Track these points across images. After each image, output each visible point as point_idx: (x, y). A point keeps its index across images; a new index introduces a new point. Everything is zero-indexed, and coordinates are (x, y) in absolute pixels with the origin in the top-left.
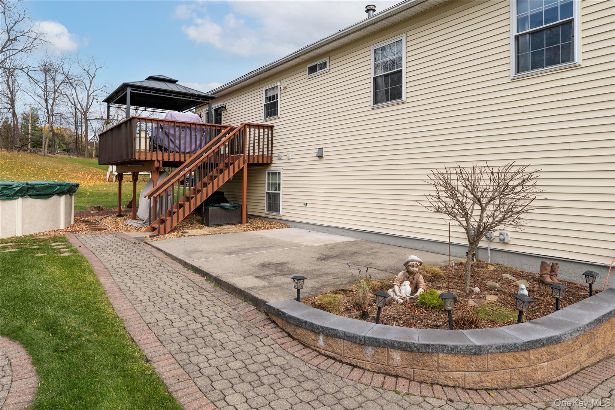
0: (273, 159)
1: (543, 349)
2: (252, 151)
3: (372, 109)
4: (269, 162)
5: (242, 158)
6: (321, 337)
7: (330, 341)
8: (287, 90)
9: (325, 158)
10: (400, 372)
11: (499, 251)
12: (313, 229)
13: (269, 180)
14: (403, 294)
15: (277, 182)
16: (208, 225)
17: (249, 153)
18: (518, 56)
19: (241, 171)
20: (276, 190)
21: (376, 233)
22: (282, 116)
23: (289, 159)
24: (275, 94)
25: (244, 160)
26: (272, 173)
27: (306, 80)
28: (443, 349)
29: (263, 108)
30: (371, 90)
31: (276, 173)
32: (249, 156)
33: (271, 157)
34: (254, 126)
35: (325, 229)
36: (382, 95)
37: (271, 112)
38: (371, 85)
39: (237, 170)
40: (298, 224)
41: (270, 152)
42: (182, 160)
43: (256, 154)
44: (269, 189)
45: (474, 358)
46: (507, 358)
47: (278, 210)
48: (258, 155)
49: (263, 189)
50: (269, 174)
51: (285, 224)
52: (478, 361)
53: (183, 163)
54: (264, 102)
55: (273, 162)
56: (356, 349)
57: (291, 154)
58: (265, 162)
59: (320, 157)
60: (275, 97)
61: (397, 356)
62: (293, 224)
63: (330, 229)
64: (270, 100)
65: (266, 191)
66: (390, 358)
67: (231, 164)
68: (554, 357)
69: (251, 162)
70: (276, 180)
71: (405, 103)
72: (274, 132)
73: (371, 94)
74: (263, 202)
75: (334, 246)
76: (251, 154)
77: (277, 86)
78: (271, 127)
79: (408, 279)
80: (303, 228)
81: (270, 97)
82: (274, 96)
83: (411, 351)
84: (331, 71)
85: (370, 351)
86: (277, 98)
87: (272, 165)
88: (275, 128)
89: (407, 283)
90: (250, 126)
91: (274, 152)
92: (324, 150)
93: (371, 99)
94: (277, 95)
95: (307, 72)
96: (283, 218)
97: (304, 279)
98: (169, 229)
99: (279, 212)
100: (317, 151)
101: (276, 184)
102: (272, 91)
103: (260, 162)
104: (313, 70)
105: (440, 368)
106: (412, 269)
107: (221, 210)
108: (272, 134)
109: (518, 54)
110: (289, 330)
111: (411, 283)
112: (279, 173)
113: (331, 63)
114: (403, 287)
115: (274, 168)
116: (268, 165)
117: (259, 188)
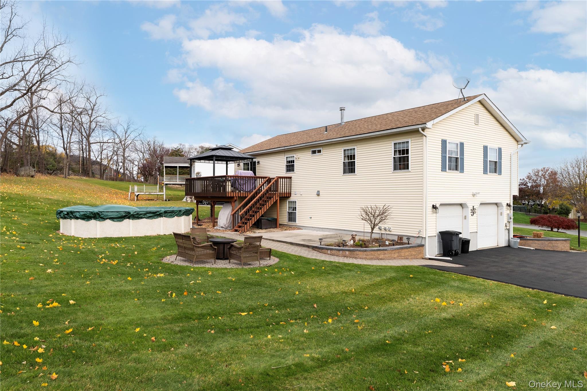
0: (292, 194)
1: (382, 251)
2: (281, 191)
3: (343, 176)
4: (290, 196)
5: (277, 194)
6: (329, 251)
7: (331, 251)
8: (299, 159)
9: (320, 196)
10: (348, 256)
11: (389, 234)
12: (314, 230)
13: (289, 205)
14: (351, 244)
15: (294, 206)
16: (261, 229)
17: (280, 191)
18: (395, 164)
19: (277, 201)
20: (293, 210)
21: (345, 230)
22: (296, 172)
23: (301, 195)
24: (292, 160)
25: (278, 195)
26: (291, 202)
27: (310, 156)
28: (357, 250)
29: (285, 166)
30: (342, 167)
31: (293, 202)
32: (280, 193)
33: (291, 193)
34: (282, 178)
35: (321, 229)
36: (347, 170)
37: (290, 169)
38: (342, 165)
39: (275, 201)
40: (306, 228)
41: (290, 191)
42: (246, 196)
43: (283, 192)
44: (289, 210)
45: (365, 252)
46: (372, 252)
47: (295, 221)
48: (284, 193)
49: (285, 210)
50: (289, 202)
51: (299, 228)
52: (365, 253)
53: (247, 197)
54: (285, 164)
55: (292, 196)
56: (338, 252)
57: (302, 192)
58: (288, 196)
59: (318, 195)
60: (293, 161)
61: (347, 253)
62: (304, 228)
63: (323, 229)
64: (289, 163)
65: (288, 211)
66: (346, 253)
67: (272, 197)
68: (385, 254)
69: (281, 196)
70: (293, 205)
71: (356, 175)
72: (292, 180)
73: (342, 169)
74: (286, 216)
75: (327, 235)
76: (281, 192)
77: (294, 157)
78: (290, 178)
79: (352, 239)
80: (310, 230)
81: (289, 161)
82: (291, 161)
83: (350, 251)
84: (323, 155)
85: (341, 252)
86: (294, 163)
87: (291, 197)
88: (292, 178)
89: (352, 240)
90: (280, 178)
91: (292, 191)
92: (320, 192)
93: (342, 171)
94: (294, 161)
95: (311, 152)
96: (298, 225)
97: (322, 239)
98: (246, 230)
99: (296, 222)
100: (316, 192)
101: (293, 207)
102: (290, 158)
103: (285, 196)
104: (314, 152)
105: (357, 255)
106: (353, 236)
107: (267, 221)
108: (291, 181)
109: (395, 163)
110: (320, 251)
111: (353, 241)
112: (296, 202)
113: (324, 151)
114: (351, 242)
115: (292, 199)
116: (289, 197)
117: (283, 209)
